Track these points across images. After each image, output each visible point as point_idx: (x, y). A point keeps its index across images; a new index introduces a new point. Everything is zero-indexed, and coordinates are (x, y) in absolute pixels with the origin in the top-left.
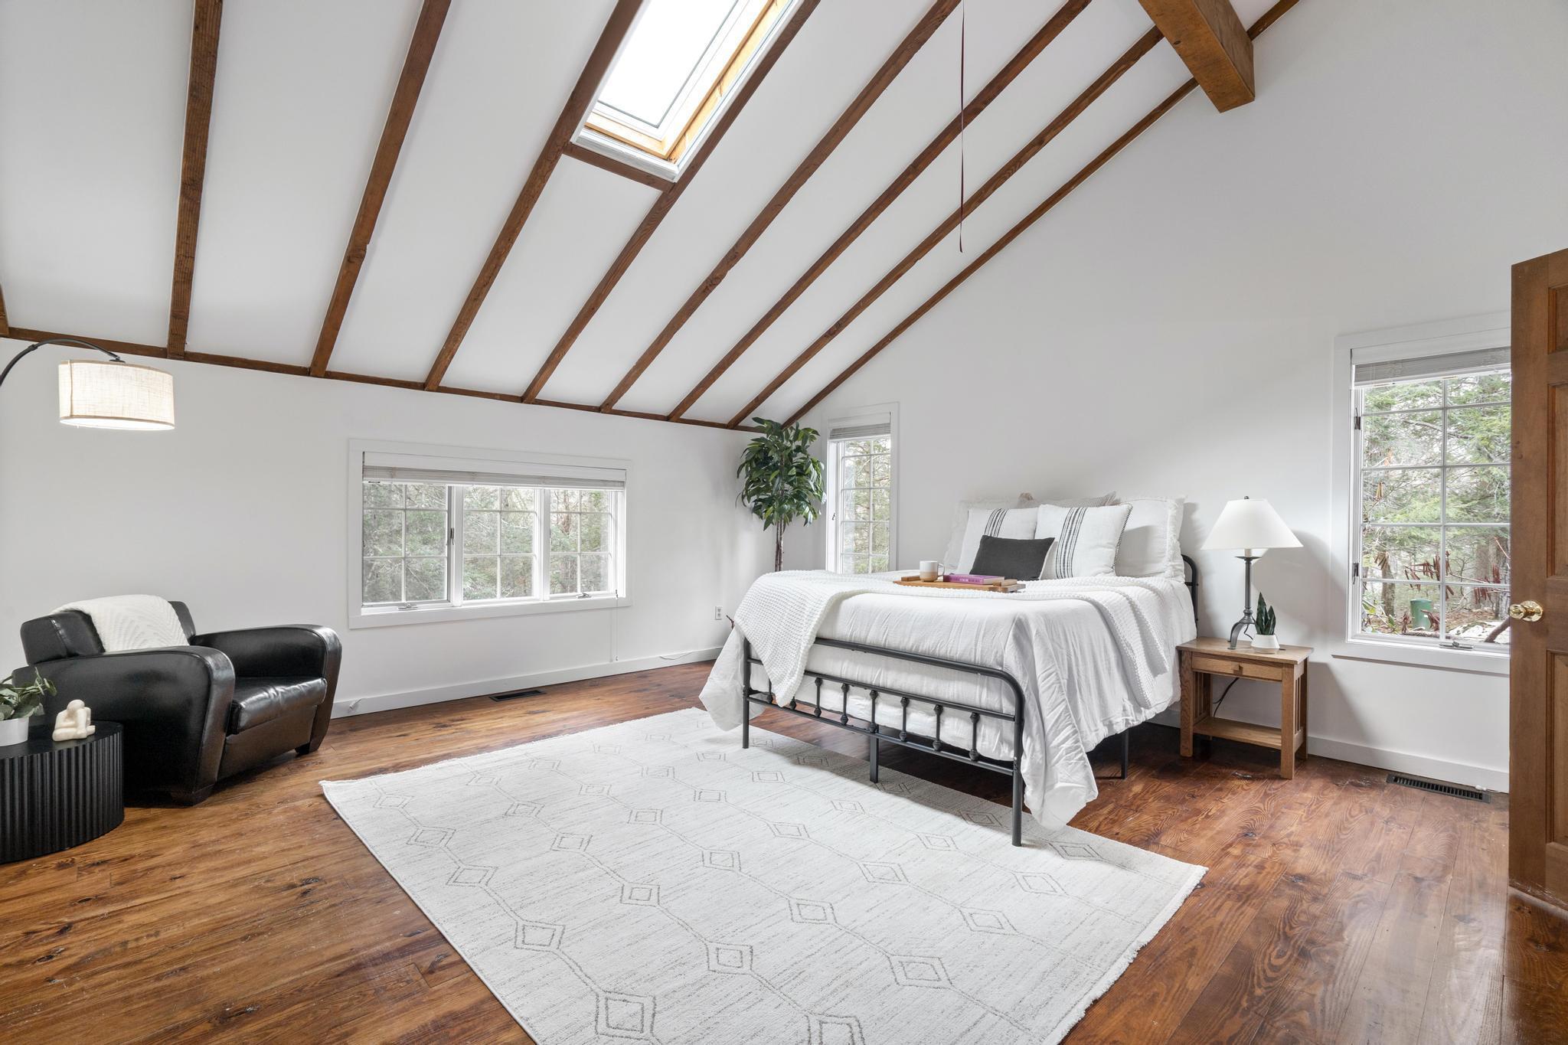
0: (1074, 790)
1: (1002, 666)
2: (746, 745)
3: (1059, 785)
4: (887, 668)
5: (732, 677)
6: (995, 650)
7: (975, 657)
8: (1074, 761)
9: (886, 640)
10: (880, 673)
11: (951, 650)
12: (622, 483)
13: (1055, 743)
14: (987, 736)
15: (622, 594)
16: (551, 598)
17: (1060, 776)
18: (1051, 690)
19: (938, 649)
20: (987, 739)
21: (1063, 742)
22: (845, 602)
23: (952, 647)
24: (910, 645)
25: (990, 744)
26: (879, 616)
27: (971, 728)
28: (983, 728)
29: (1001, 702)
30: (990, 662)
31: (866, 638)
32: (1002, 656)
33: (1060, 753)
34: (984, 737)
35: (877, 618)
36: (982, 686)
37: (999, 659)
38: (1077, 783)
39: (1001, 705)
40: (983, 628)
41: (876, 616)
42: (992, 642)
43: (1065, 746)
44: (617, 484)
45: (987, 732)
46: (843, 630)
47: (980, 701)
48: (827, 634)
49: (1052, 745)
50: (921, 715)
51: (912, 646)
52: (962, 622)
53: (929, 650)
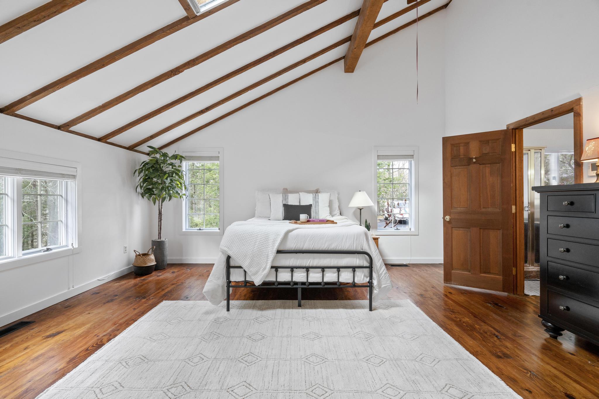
0: (388, 287)
1: (362, 250)
2: (228, 310)
3: (383, 286)
4: (314, 258)
5: (222, 278)
6: (360, 244)
7: (354, 248)
8: (387, 277)
9: (313, 247)
10: (311, 261)
11: (343, 247)
12: (74, 177)
13: (381, 272)
14: (359, 276)
15: (76, 246)
16: (24, 254)
17: (383, 283)
18: (377, 255)
19: (338, 247)
20: (359, 277)
21: (383, 272)
22: (290, 234)
23: (344, 246)
24: (325, 247)
25: (360, 278)
26: (309, 237)
27: (352, 274)
28: (357, 273)
29: (363, 263)
30: (359, 249)
31: (303, 247)
32: (363, 246)
33: (382, 275)
34: (358, 276)
35: (309, 238)
36: (357, 258)
37: (362, 247)
38: (389, 284)
39: (363, 264)
40: (356, 237)
41: (308, 238)
42: (359, 242)
43: (384, 273)
44: (71, 177)
45: (359, 274)
46: (291, 245)
47: (356, 263)
48: (281, 249)
49: (380, 273)
50: (331, 274)
51: (326, 248)
52: (347, 236)
53: (334, 248)
